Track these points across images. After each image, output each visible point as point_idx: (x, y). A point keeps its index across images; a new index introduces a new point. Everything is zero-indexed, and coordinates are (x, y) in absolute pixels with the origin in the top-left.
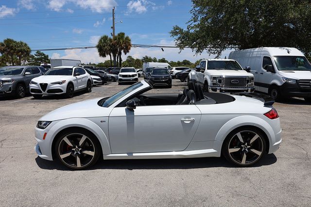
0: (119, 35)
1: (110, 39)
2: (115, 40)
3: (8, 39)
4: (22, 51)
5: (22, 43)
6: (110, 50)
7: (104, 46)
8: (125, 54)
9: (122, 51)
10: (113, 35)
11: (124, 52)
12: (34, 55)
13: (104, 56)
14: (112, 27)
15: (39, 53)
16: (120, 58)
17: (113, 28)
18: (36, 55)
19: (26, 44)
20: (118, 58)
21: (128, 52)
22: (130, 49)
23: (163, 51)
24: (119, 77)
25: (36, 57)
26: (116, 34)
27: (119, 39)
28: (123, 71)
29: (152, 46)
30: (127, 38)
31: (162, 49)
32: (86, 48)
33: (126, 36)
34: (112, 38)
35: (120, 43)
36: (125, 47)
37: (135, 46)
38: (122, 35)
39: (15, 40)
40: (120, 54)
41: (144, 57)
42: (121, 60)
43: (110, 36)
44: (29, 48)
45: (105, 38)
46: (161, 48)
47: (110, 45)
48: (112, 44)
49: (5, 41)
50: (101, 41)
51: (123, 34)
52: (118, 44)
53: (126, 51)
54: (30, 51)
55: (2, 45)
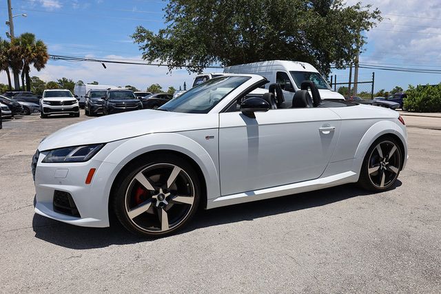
0: (23, 36)
1: (6, 44)
2: (15, 45)
6: (6, 61)
8: (39, 70)
9: (31, 65)
10: (10, 35)
11: (35, 66)
17: (9, 23)
20: (23, 77)
21: (43, 66)
22: (46, 61)
23: (105, 67)
24: (44, 106)
27: (24, 44)
28: (48, 95)
29: (86, 60)
30: (39, 43)
31: (103, 64)
33: (36, 39)
34: (9, 40)
35: (27, 50)
36: (36, 59)
37: (56, 58)
38: (28, 38)
40: (27, 69)
41: (60, 80)
42: (28, 79)
43: (5, 38)
46: (101, 63)
47: (6, 54)
48: (11, 52)
51: (32, 36)
52: (23, 52)
53: (40, 64)
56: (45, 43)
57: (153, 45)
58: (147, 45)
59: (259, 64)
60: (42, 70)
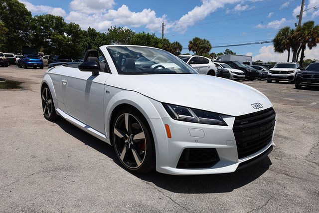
0: (305, 24)
1: (293, 31)
2: (298, 31)
3: (196, 38)
4: (204, 48)
5: (205, 40)
6: (288, 44)
7: (282, 40)
8: (311, 48)
11: (309, 46)
13: (281, 51)
14: (298, 16)
15: (227, 51)
16: (302, 54)
17: (300, 16)
19: (208, 42)
20: (298, 54)
26: (302, 24)
27: (304, 29)
30: (316, 28)
32: (263, 43)
34: (295, 28)
35: (305, 34)
36: (310, 40)
38: (309, 25)
39: (200, 38)
40: (304, 48)
45: (287, 29)
47: (289, 38)
48: (293, 37)
49: (194, 40)
50: (279, 33)
51: (312, 23)
52: (301, 36)
53: (313, 44)
54: (210, 48)
55: (191, 43)
60: (313, 48)
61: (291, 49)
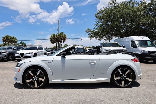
0: (61, 33)
1: (56, 35)
2: (59, 36)
3: (7, 35)
4: (13, 41)
5: (13, 37)
6: (56, 40)
7: (53, 39)
9: (62, 41)
11: (63, 41)
12: (19, 43)
13: (53, 43)
15: (21, 43)
16: (61, 44)
17: (58, 30)
18: (20, 43)
19: (15, 38)
20: (60, 44)
21: (65, 41)
22: (66, 40)
25: (20, 44)
26: (59, 33)
27: (61, 35)
29: (77, 39)
30: (64, 35)
32: (45, 39)
33: (64, 34)
34: (57, 35)
35: (61, 37)
36: (63, 39)
37: (69, 38)
38: (62, 33)
39: (10, 36)
40: (61, 42)
42: (61, 45)
43: (56, 34)
44: (17, 40)
45: (54, 35)
46: (81, 40)
47: (56, 38)
48: (57, 38)
49: (6, 36)
50: (52, 36)
53: (64, 41)
54: (17, 41)
55: (4, 38)
56: (66, 35)
57: (92, 33)
58: (90, 34)
59: (125, 38)
60: (64, 42)
61: (57, 42)
